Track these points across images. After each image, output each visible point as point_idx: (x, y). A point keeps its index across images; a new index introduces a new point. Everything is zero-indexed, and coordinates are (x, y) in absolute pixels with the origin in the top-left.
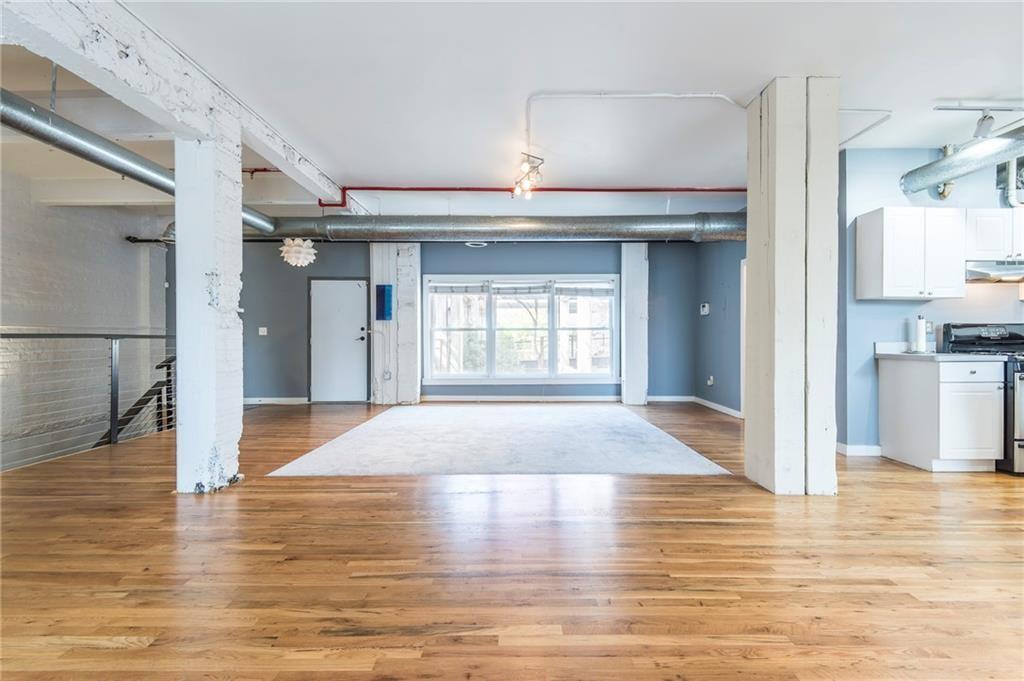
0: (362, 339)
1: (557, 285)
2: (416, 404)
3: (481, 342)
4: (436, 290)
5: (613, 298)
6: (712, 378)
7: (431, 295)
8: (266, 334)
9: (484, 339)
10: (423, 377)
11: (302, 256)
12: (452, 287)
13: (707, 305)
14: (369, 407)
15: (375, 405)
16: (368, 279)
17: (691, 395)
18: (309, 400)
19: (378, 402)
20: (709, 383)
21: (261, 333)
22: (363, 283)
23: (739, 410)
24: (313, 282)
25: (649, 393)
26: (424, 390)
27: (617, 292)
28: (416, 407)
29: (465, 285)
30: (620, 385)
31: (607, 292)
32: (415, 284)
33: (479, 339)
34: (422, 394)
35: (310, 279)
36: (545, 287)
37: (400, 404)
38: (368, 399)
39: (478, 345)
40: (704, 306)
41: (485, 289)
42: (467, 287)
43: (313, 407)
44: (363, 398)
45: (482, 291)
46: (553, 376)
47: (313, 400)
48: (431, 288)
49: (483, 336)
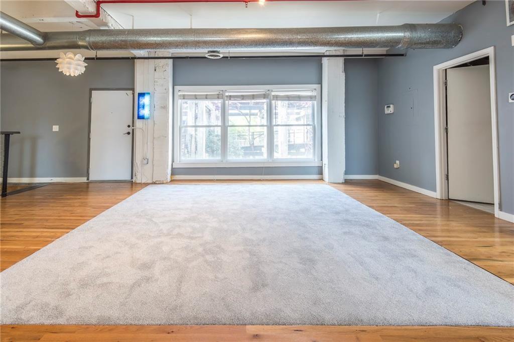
0: (129, 133)
1: (273, 94)
2: (167, 183)
3: (217, 136)
4: (184, 97)
5: (315, 102)
6: (398, 162)
7: (180, 101)
8: (57, 130)
9: (220, 133)
10: (173, 161)
11: (72, 66)
12: (195, 95)
13: (391, 106)
14: (132, 185)
15: (136, 184)
16: (133, 90)
17: (376, 174)
18: (88, 179)
19: (138, 182)
20: (395, 166)
21: (54, 130)
22: (130, 92)
23: (435, 190)
24: (93, 91)
25: (346, 173)
26: (174, 172)
27: (318, 98)
28: (167, 185)
29: (206, 93)
30: (322, 167)
31: (311, 98)
32: (168, 92)
33: (216, 133)
34: (173, 174)
35: (91, 90)
36: (264, 95)
37: (154, 183)
38: (132, 178)
39: (215, 138)
40: (389, 107)
41: (220, 96)
42: (207, 95)
43: (90, 185)
44: (128, 178)
45: (218, 98)
46: (270, 161)
47: (90, 179)
48: (180, 96)
49: (218, 131)
